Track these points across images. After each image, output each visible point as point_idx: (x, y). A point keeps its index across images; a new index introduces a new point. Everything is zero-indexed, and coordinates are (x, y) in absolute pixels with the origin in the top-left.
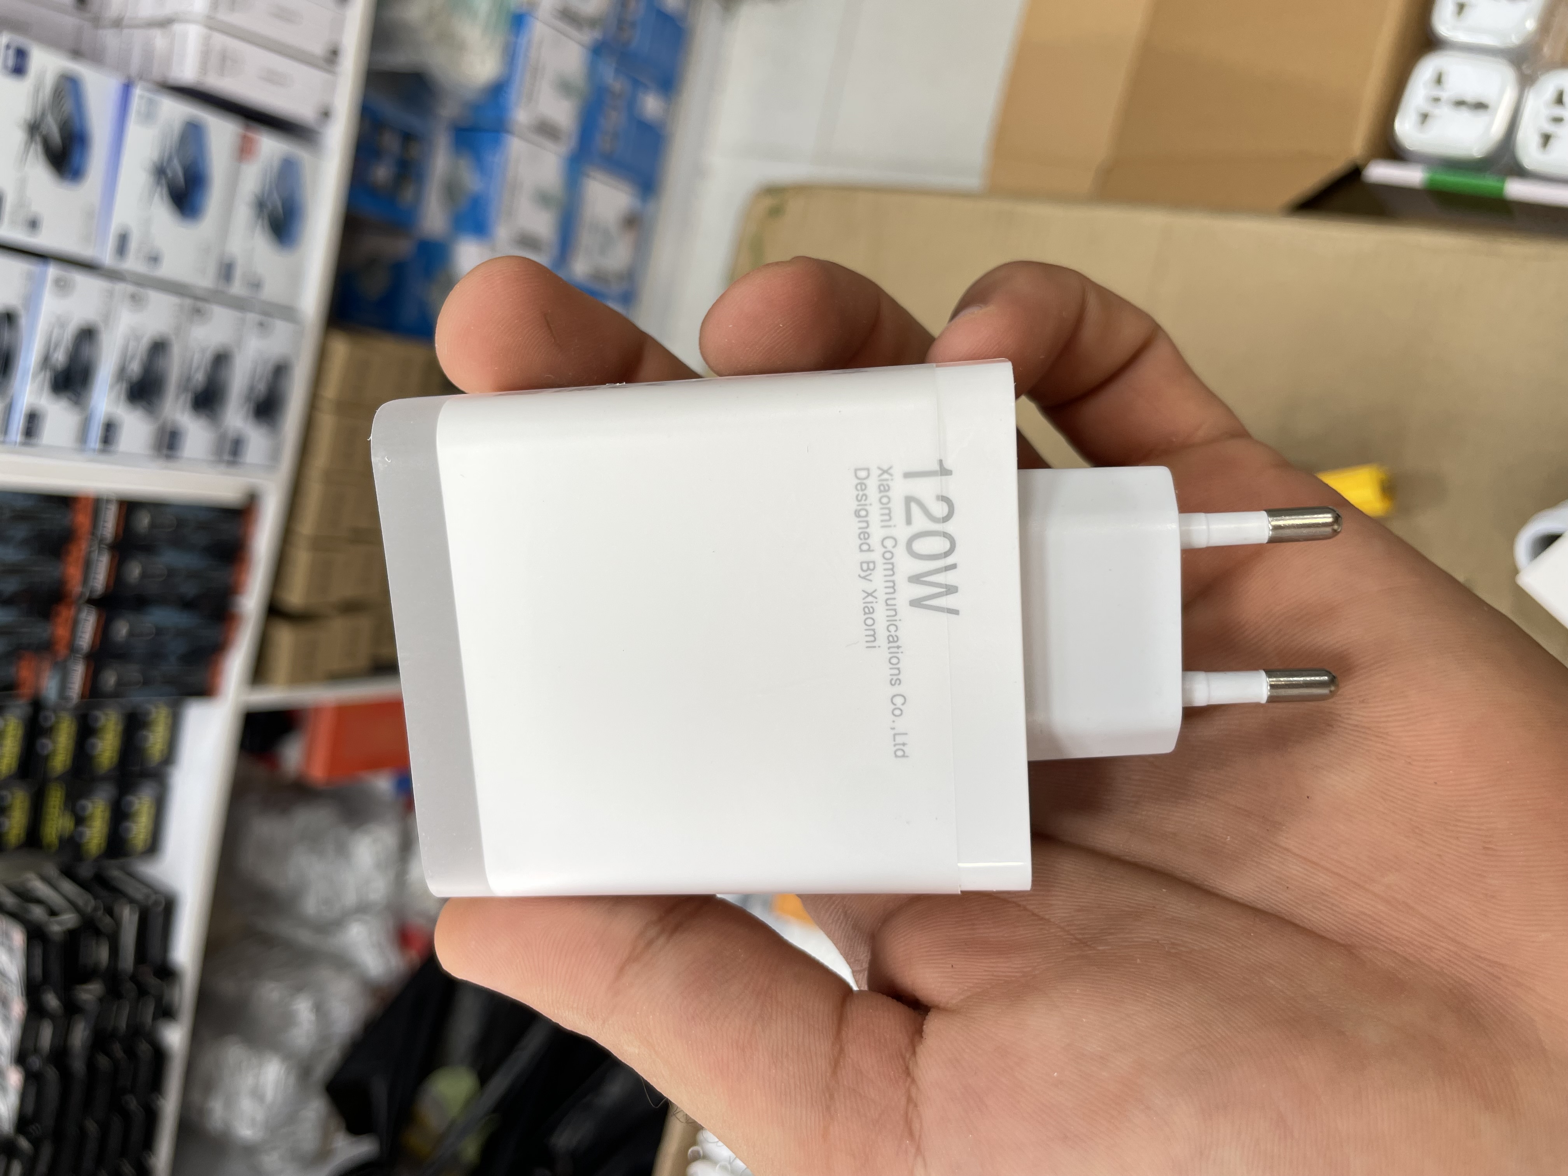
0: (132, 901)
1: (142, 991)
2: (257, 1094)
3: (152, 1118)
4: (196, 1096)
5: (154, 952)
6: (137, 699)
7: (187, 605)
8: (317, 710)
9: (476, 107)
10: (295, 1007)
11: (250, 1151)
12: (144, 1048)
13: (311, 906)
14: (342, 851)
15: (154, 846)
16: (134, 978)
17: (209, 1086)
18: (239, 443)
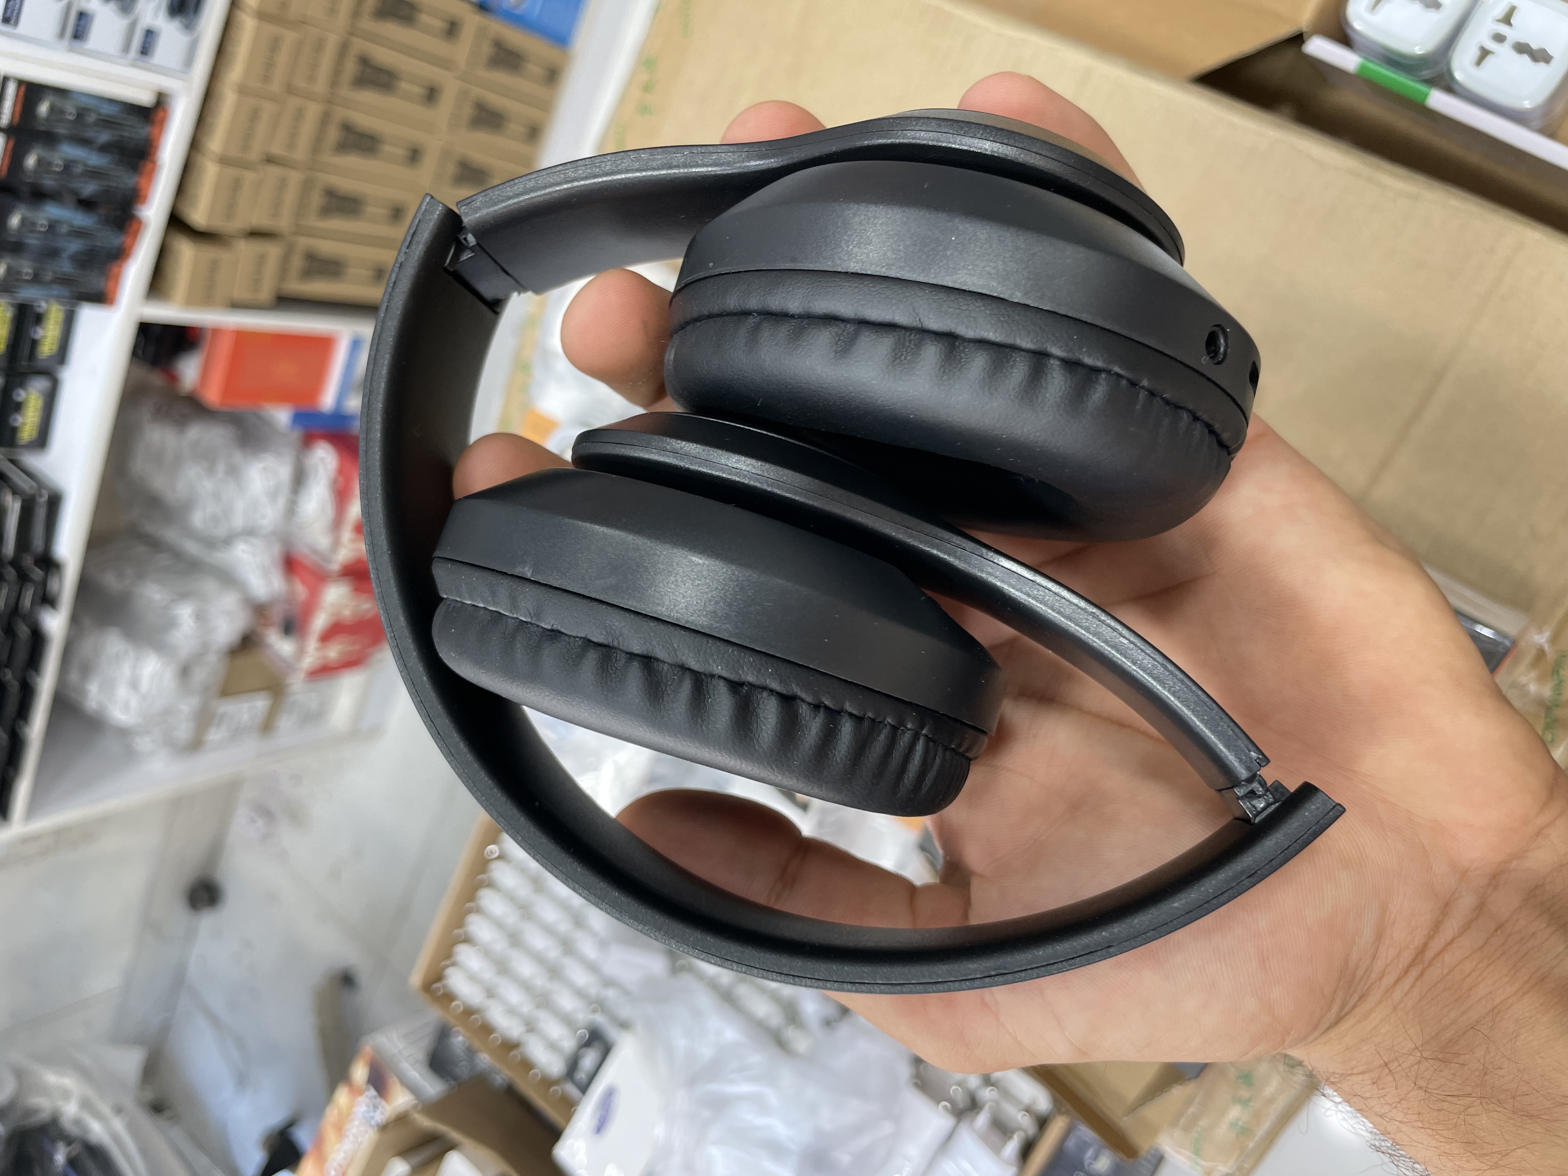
0: (15, 491)
1: (23, 577)
2: (134, 685)
3: (27, 693)
4: (74, 677)
5: (38, 542)
6: (27, 294)
7: (86, 204)
8: (216, 332)
10: (176, 612)
11: (124, 733)
12: (23, 631)
13: (198, 519)
14: (234, 472)
15: (42, 440)
16: (15, 563)
17: (87, 670)
18: (150, 35)
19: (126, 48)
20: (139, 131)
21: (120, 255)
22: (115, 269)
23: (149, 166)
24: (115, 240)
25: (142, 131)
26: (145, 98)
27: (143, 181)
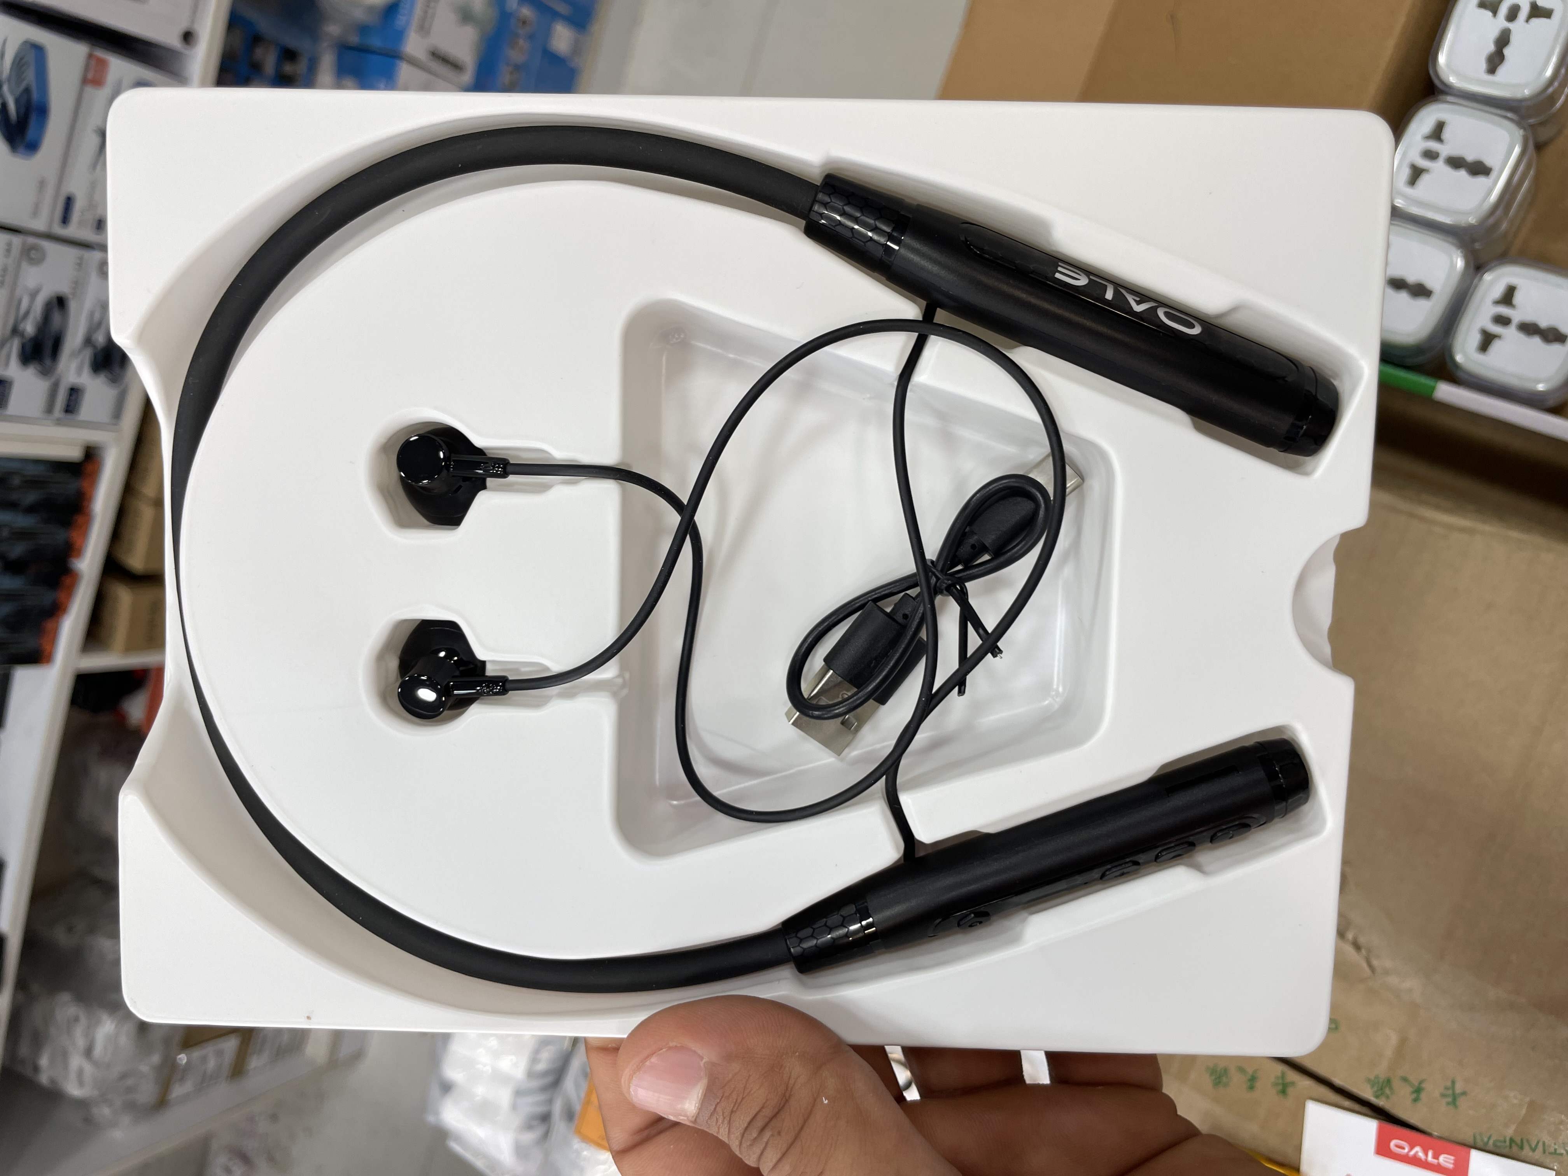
2: (88, 1051)
4: (24, 1050)
7: (14, 567)
9: (363, 29)
11: (81, 1106)
17: (37, 1041)
18: (75, 393)
19: (49, 409)
20: (69, 486)
21: (56, 610)
22: (49, 625)
23: (80, 519)
24: (47, 597)
25: (72, 486)
26: (74, 453)
27: (74, 535)
